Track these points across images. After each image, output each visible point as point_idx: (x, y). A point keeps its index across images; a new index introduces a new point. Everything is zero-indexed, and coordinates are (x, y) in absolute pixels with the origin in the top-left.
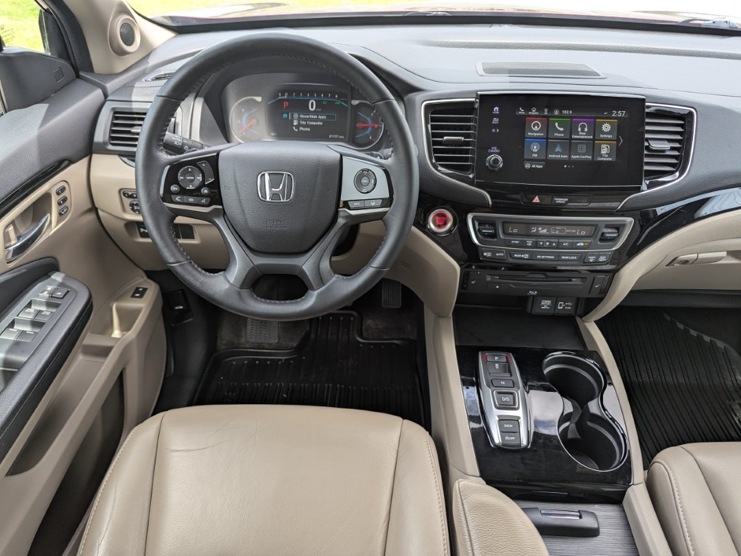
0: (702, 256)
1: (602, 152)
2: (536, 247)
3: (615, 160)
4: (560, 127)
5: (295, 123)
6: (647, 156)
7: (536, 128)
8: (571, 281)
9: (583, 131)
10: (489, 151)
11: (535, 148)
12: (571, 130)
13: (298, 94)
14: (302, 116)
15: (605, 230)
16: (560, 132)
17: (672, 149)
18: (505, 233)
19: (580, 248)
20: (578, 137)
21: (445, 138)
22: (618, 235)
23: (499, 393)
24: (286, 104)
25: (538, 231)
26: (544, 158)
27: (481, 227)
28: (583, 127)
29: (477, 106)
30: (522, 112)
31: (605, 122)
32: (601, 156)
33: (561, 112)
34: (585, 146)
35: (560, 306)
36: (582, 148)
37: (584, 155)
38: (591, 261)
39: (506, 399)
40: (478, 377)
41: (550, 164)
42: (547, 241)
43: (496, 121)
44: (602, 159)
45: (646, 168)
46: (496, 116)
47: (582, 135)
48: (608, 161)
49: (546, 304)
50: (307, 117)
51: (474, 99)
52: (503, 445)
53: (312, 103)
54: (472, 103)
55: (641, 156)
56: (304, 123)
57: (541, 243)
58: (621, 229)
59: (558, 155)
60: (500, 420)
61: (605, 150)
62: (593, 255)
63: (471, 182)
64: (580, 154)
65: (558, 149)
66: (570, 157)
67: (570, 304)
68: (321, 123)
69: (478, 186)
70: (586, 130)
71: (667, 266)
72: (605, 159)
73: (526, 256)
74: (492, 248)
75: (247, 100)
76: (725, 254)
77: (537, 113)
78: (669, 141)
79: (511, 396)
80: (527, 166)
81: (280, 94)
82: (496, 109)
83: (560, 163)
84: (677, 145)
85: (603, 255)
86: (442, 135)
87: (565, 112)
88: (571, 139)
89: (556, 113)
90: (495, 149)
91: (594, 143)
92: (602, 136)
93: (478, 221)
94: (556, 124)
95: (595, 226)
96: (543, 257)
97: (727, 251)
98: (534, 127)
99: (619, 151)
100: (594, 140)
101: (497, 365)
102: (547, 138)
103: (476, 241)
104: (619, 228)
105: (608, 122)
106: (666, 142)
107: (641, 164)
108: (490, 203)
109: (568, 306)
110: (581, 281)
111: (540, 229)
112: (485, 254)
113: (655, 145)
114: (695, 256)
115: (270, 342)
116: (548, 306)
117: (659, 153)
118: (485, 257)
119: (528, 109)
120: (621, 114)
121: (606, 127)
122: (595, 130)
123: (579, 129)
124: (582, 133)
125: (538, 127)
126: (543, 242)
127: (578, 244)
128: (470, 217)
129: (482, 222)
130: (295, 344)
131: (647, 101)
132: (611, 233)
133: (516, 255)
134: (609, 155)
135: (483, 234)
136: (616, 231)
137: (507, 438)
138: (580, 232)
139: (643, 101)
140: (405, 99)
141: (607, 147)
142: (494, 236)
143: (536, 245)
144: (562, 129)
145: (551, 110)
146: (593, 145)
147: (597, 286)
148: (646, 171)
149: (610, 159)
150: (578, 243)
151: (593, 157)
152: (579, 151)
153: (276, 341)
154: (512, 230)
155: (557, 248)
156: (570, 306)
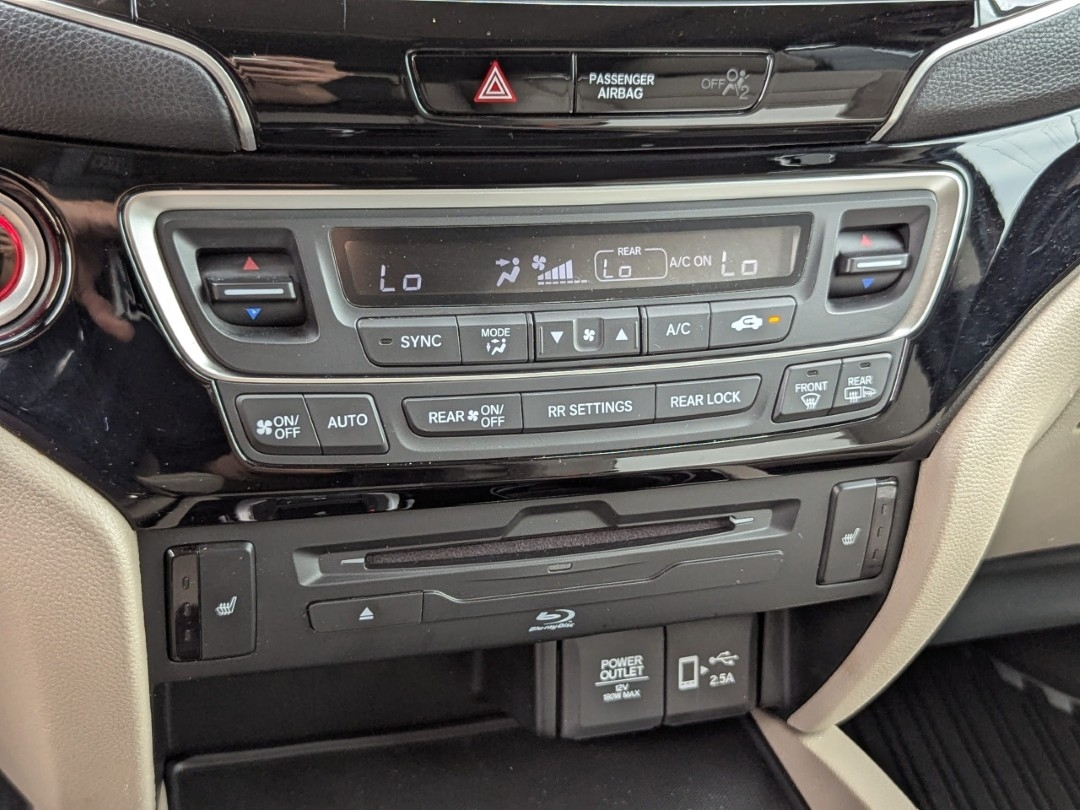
2: (535, 362)
8: (730, 527)
15: (848, 244)
18: (360, 290)
19: (749, 343)
22: (909, 264)
25: (528, 273)
27: (215, 272)
35: (688, 676)
38: (810, 405)
42: (584, 324)
49: (621, 675)
57: (557, 336)
67: (727, 658)
73: (494, 415)
74: (301, 390)
85: (858, 371)
96: (577, 410)
103: (198, 359)
104: (904, 227)
109: (719, 669)
110: (775, 523)
111: (539, 262)
116: (633, 686)
126: (565, 327)
127: (738, 325)
132: (875, 256)
133: (436, 418)
138: (734, 263)
147: (849, 540)
150: (738, 315)
154: (394, 279)
155: (642, 355)
156: (726, 669)
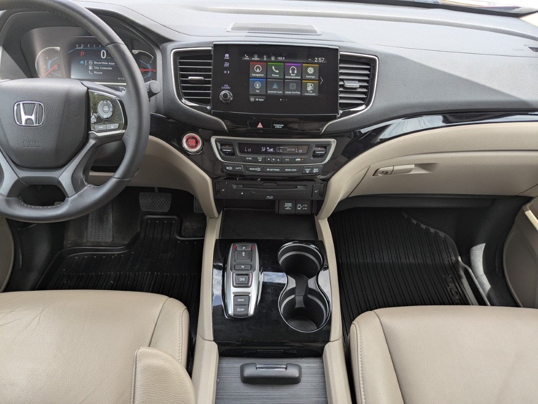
0: (396, 168)
1: (308, 89)
2: (265, 163)
3: (317, 95)
4: (276, 70)
5: (90, 68)
6: (341, 92)
7: (257, 71)
8: (297, 188)
9: (293, 73)
10: (223, 88)
11: (258, 85)
12: (285, 72)
13: (92, 46)
14: (95, 63)
15: (316, 149)
16: (276, 73)
17: (361, 87)
18: (242, 151)
19: (298, 162)
20: (289, 77)
21: (190, 78)
22: (326, 152)
23: (237, 275)
24: (82, 53)
25: (266, 150)
26: (265, 93)
27: (223, 147)
28: (293, 70)
29: (212, 53)
30: (247, 58)
31: (310, 67)
32: (307, 92)
33: (276, 58)
34: (295, 84)
35: (299, 207)
36: (293, 86)
37: (294, 91)
38: (307, 172)
39: (242, 279)
40: (225, 262)
41: (269, 97)
42: (274, 158)
43: (227, 65)
44: (307, 94)
45: (341, 101)
46: (227, 61)
47: (293, 76)
48: (313, 96)
49: (288, 206)
50: (100, 63)
51: (211, 48)
52: (234, 315)
53: (103, 52)
54: (210, 51)
55: (336, 93)
56: (98, 68)
57: (269, 159)
58: (328, 147)
59: (275, 91)
60: (235, 296)
61: (310, 87)
62: (308, 168)
63: (209, 112)
64: (291, 91)
65: (275, 87)
66: (284, 92)
67: (306, 206)
68: (111, 69)
69: (214, 114)
70: (296, 72)
71: (373, 175)
72: (310, 94)
73: (259, 169)
74: (233, 164)
75: (49, 50)
76: (413, 166)
77: (259, 59)
78: (360, 81)
79: (247, 277)
80: (252, 99)
81: (77, 45)
82: (227, 55)
83: (277, 97)
84: (365, 84)
85: (316, 168)
86: (187, 76)
87: (280, 58)
88: (284, 79)
89: (273, 59)
90: (227, 86)
91: (302, 82)
92: (307, 77)
93: (219, 142)
94: (273, 68)
95: (308, 145)
96: (271, 170)
97: (415, 164)
98: (256, 70)
99: (320, 88)
100: (301, 79)
101: (244, 253)
102: (266, 78)
103: (220, 158)
104: (326, 146)
105: (312, 67)
106: (357, 82)
107: (336, 98)
108: (226, 128)
109: (304, 207)
110: (304, 188)
111: (268, 148)
112: (227, 168)
113: (348, 84)
114: (391, 168)
115: (105, 241)
116: (290, 208)
117: (352, 90)
118: (228, 170)
119: (251, 55)
120: (321, 60)
121: (311, 70)
122: (302, 72)
123: (291, 72)
124: (293, 74)
125: (260, 70)
127: (297, 160)
128: (213, 140)
129: (223, 144)
130: (126, 242)
131: (339, 51)
132: (319, 151)
133: (251, 169)
134: (313, 91)
135: (225, 153)
136: (325, 149)
137: (238, 310)
138: (298, 151)
139: (337, 50)
140: (161, 47)
141: (312, 85)
142: (233, 154)
143: (264, 161)
144: (277, 71)
145: (269, 57)
146: (301, 84)
147: (316, 192)
148: (340, 103)
149: (314, 94)
150: (297, 158)
151: (301, 93)
152: (291, 88)
153: (111, 240)
154: (247, 149)
155: (281, 163)
156: (306, 207)
